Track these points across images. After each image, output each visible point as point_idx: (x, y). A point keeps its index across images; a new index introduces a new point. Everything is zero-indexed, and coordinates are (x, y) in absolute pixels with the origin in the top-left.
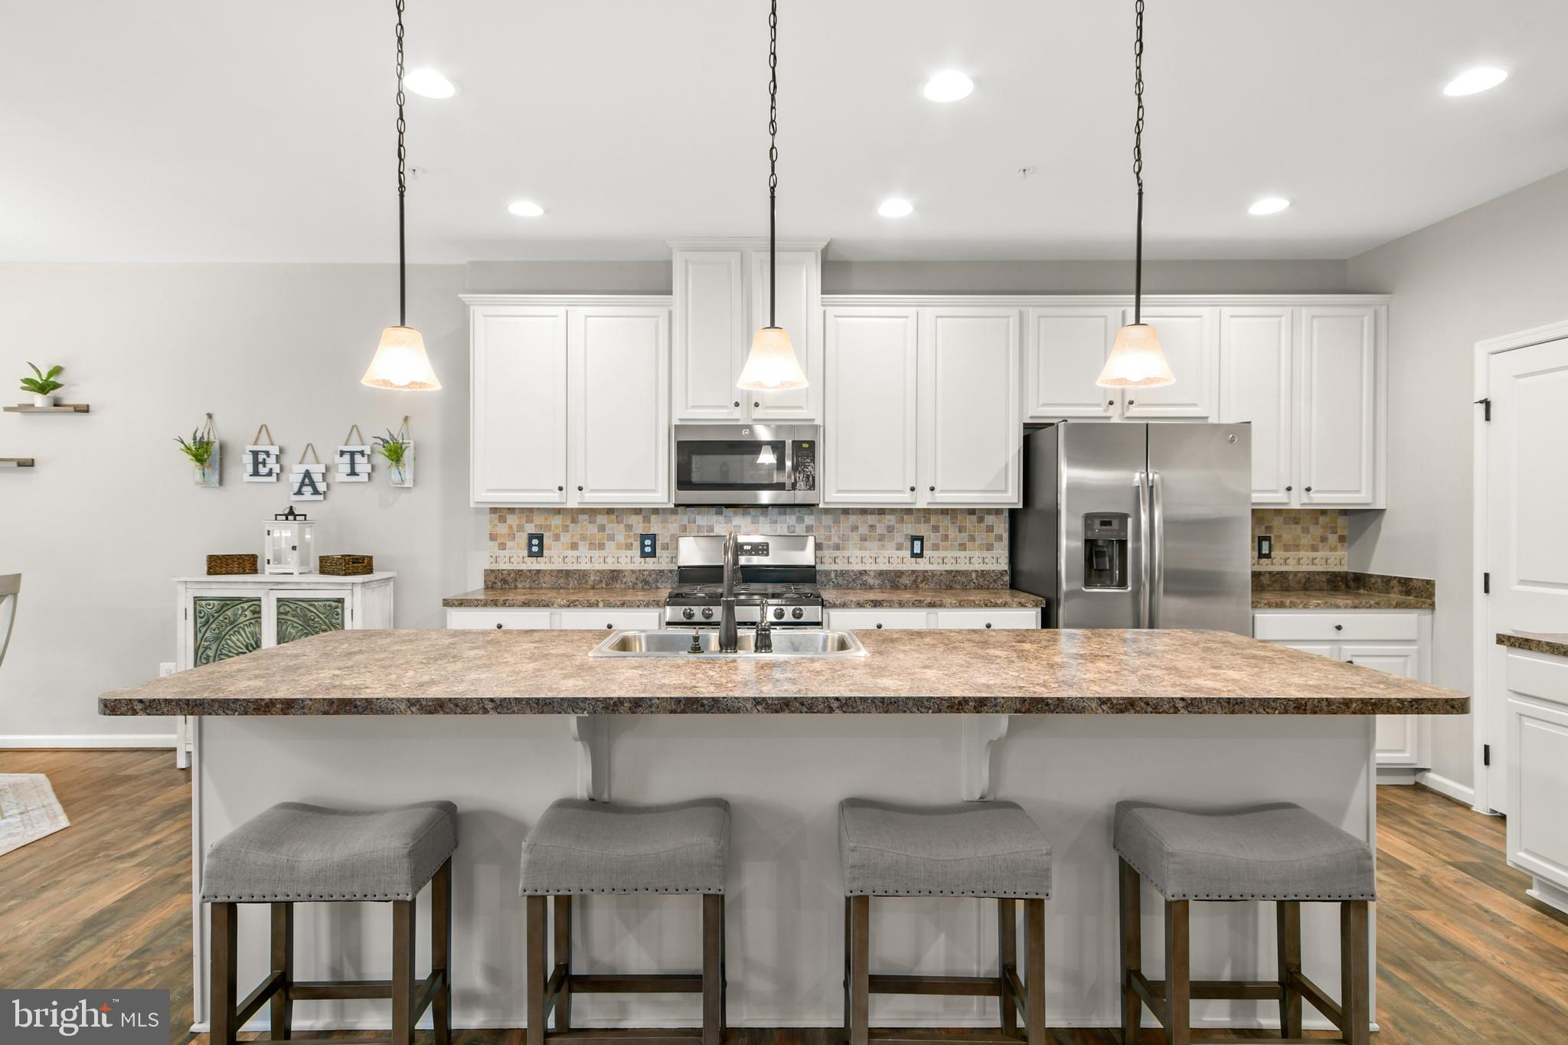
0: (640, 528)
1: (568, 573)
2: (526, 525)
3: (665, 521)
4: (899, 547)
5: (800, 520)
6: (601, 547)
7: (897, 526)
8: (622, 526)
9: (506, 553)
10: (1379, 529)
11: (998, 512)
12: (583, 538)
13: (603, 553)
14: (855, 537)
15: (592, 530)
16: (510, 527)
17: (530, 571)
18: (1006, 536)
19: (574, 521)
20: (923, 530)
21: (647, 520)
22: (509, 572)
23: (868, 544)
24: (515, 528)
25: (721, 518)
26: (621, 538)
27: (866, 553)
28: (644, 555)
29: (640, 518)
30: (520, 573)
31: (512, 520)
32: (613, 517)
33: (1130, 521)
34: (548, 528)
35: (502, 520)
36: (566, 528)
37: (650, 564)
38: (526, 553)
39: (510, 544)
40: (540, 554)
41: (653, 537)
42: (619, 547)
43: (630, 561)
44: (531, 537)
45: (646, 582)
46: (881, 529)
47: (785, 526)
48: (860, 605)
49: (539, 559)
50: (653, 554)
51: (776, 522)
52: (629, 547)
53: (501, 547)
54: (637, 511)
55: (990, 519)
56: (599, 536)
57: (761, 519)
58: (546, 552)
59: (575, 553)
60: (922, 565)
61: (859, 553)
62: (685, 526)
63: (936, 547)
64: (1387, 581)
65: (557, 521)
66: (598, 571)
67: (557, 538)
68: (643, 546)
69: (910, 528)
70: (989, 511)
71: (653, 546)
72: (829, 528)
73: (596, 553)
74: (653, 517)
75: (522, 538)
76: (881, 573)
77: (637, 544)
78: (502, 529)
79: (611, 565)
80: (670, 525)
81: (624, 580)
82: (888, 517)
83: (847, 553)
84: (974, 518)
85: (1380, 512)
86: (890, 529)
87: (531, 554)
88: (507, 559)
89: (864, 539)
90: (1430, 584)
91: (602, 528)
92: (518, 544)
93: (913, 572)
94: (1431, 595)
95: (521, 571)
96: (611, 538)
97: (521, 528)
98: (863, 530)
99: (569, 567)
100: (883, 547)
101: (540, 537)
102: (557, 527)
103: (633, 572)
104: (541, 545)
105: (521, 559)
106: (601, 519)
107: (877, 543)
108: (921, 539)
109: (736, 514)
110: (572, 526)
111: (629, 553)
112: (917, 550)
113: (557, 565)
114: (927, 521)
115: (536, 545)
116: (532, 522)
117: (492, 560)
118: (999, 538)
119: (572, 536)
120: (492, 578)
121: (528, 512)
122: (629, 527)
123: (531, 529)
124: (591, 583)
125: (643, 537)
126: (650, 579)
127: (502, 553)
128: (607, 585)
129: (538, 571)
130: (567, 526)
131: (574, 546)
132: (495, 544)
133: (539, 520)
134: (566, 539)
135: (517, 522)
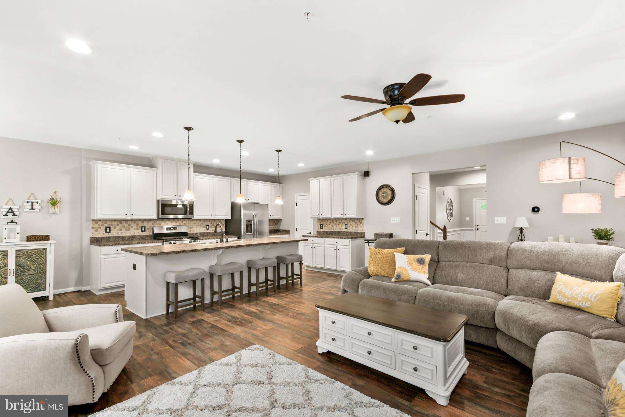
0: (141, 224)
1: (119, 237)
2: (105, 224)
3: (148, 223)
4: (204, 228)
5: (182, 222)
6: (129, 230)
7: (204, 223)
8: (135, 224)
9: (98, 232)
10: (281, 222)
11: (223, 220)
12: (123, 227)
13: (129, 231)
14: (195, 225)
15: (126, 225)
16: (99, 225)
17: (106, 237)
18: (224, 224)
19: (121, 223)
20: (209, 224)
21: (143, 222)
22: (99, 238)
23: (198, 227)
24: (101, 225)
25: (163, 222)
26: (135, 227)
27: (197, 229)
28: (142, 231)
29: (141, 222)
30: (103, 238)
31: (100, 223)
32: (133, 222)
33: (253, 221)
34: (112, 225)
35: (96, 223)
36: (118, 225)
37: (144, 234)
38: (105, 232)
39: (99, 230)
40: (110, 232)
41: (145, 227)
42: (135, 229)
43: (138, 233)
44: (106, 228)
45: (143, 238)
46: (200, 224)
47: (179, 223)
48: (206, 239)
49: (109, 234)
50: (145, 231)
51: (177, 222)
52: (138, 229)
53: (96, 231)
54: (140, 220)
55: (222, 221)
56: (128, 227)
57: (173, 222)
58: (111, 232)
59: (121, 232)
60: (208, 231)
61: (196, 229)
62: (153, 224)
63: (211, 227)
64: (283, 230)
65: (115, 223)
66: (129, 236)
67: (115, 228)
68: (142, 229)
69: (206, 223)
70: (221, 220)
71: (145, 229)
72: (189, 224)
73: (128, 231)
74: (145, 222)
75: (104, 228)
76: (200, 233)
77: (140, 229)
78: (96, 226)
79: (132, 234)
80: (149, 224)
81: (136, 238)
82: (202, 221)
83: (193, 229)
84: (219, 221)
85: (281, 219)
86: (202, 224)
87: (106, 232)
88: (98, 234)
89: (197, 226)
90: (289, 230)
91: (129, 225)
92: (102, 230)
93: (207, 233)
94: (289, 232)
95: (103, 237)
96: (132, 227)
97: (103, 225)
98: (197, 224)
99: (119, 235)
100: (201, 228)
101: (110, 228)
102: (115, 225)
103: (139, 236)
104: (110, 230)
105: (103, 234)
106: (129, 222)
107: (199, 227)
108: (208, 225)
109: (167, 221)
110: (120, 224)
111: (138, 231)
112: (208, 228)
113: (115, 235)
114: (210, 222)
115: (108, 230)
116: (107, 223)
117: (93, 234)
118: (223, 225)
119: (120, 227)
120: (93, 240)
121: (106, 221)
122: (138, 224)
123: (106, 225)
124: (126, 239)
125: (142, 227)
126: (144, 238)
127: (96, 232)
128: (131, 239)
129: (109, 237)
130: (119, 224)
131: (121, 230)
132: (94, 230)
133: (109, 223)
134: (118, 228)
135: (102, 224)
